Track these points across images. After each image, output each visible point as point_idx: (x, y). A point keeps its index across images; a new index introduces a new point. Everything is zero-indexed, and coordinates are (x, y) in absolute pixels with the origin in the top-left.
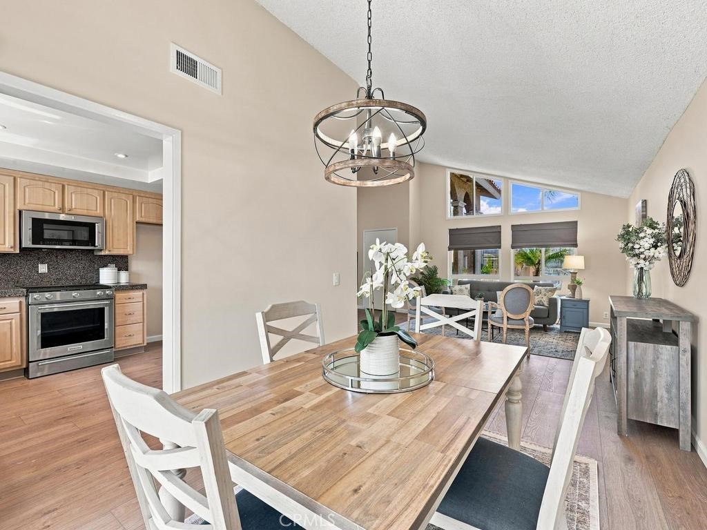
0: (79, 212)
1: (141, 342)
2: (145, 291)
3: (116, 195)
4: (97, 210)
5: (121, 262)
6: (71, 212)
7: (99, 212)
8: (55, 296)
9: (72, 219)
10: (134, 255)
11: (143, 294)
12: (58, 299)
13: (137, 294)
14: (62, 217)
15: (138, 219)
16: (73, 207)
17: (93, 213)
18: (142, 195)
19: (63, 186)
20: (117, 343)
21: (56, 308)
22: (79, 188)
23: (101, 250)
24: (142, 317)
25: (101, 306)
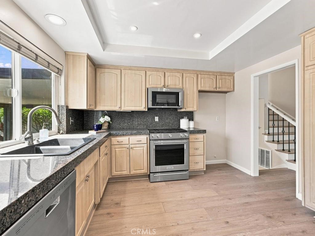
0: (171, 86)
1: (203, 168)
2: (205, 135)
3: (188, 75)
4: (179, 85)
5: (190, 116)
6: (168, 87)
7: (180, 86)
8: (161, 136)
9: (169, 90)
10: (198, 111)
11: (204, 136)
12: (163, 138)
13: (200, 136)
14: (164, 90)
15: (200, 88)
16: (169, 85)
17: (177, 87)
18: (202, 73)
19: (165, 73)
20: (190, 167)
21: (162, 143)
22: (172, 73)
23: (181, 108)
24: (203, 151)
25: (183, 143)
